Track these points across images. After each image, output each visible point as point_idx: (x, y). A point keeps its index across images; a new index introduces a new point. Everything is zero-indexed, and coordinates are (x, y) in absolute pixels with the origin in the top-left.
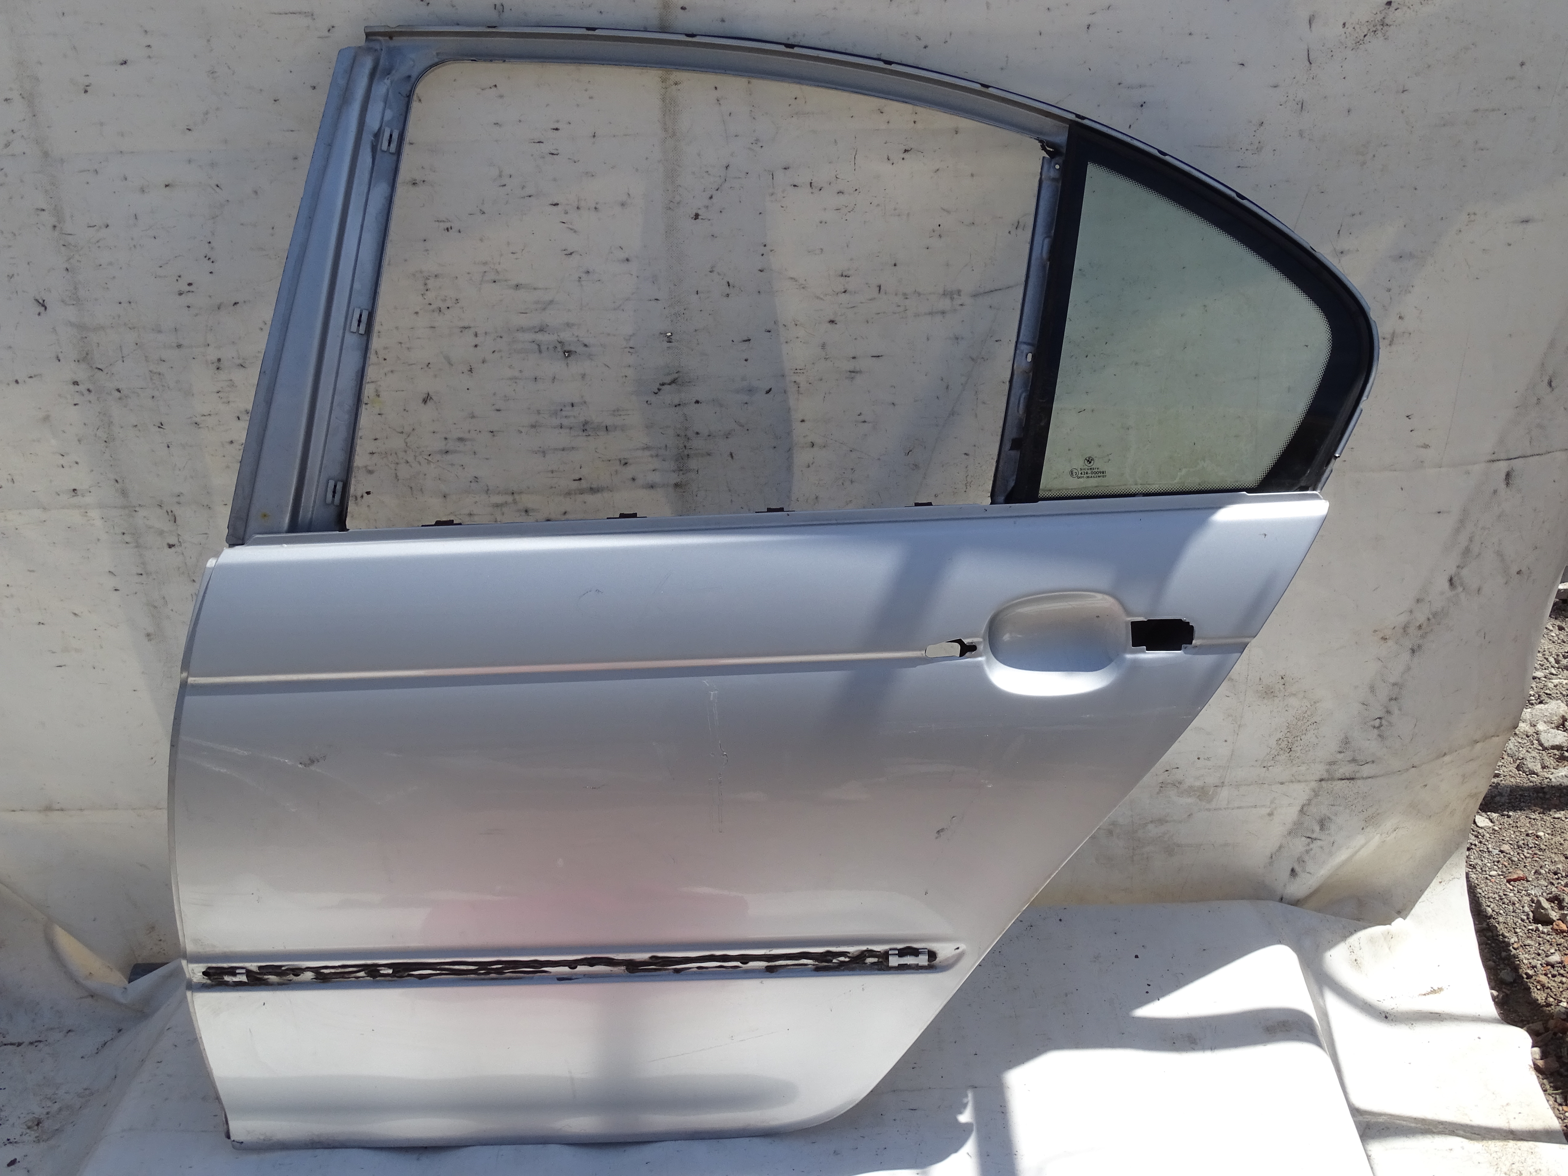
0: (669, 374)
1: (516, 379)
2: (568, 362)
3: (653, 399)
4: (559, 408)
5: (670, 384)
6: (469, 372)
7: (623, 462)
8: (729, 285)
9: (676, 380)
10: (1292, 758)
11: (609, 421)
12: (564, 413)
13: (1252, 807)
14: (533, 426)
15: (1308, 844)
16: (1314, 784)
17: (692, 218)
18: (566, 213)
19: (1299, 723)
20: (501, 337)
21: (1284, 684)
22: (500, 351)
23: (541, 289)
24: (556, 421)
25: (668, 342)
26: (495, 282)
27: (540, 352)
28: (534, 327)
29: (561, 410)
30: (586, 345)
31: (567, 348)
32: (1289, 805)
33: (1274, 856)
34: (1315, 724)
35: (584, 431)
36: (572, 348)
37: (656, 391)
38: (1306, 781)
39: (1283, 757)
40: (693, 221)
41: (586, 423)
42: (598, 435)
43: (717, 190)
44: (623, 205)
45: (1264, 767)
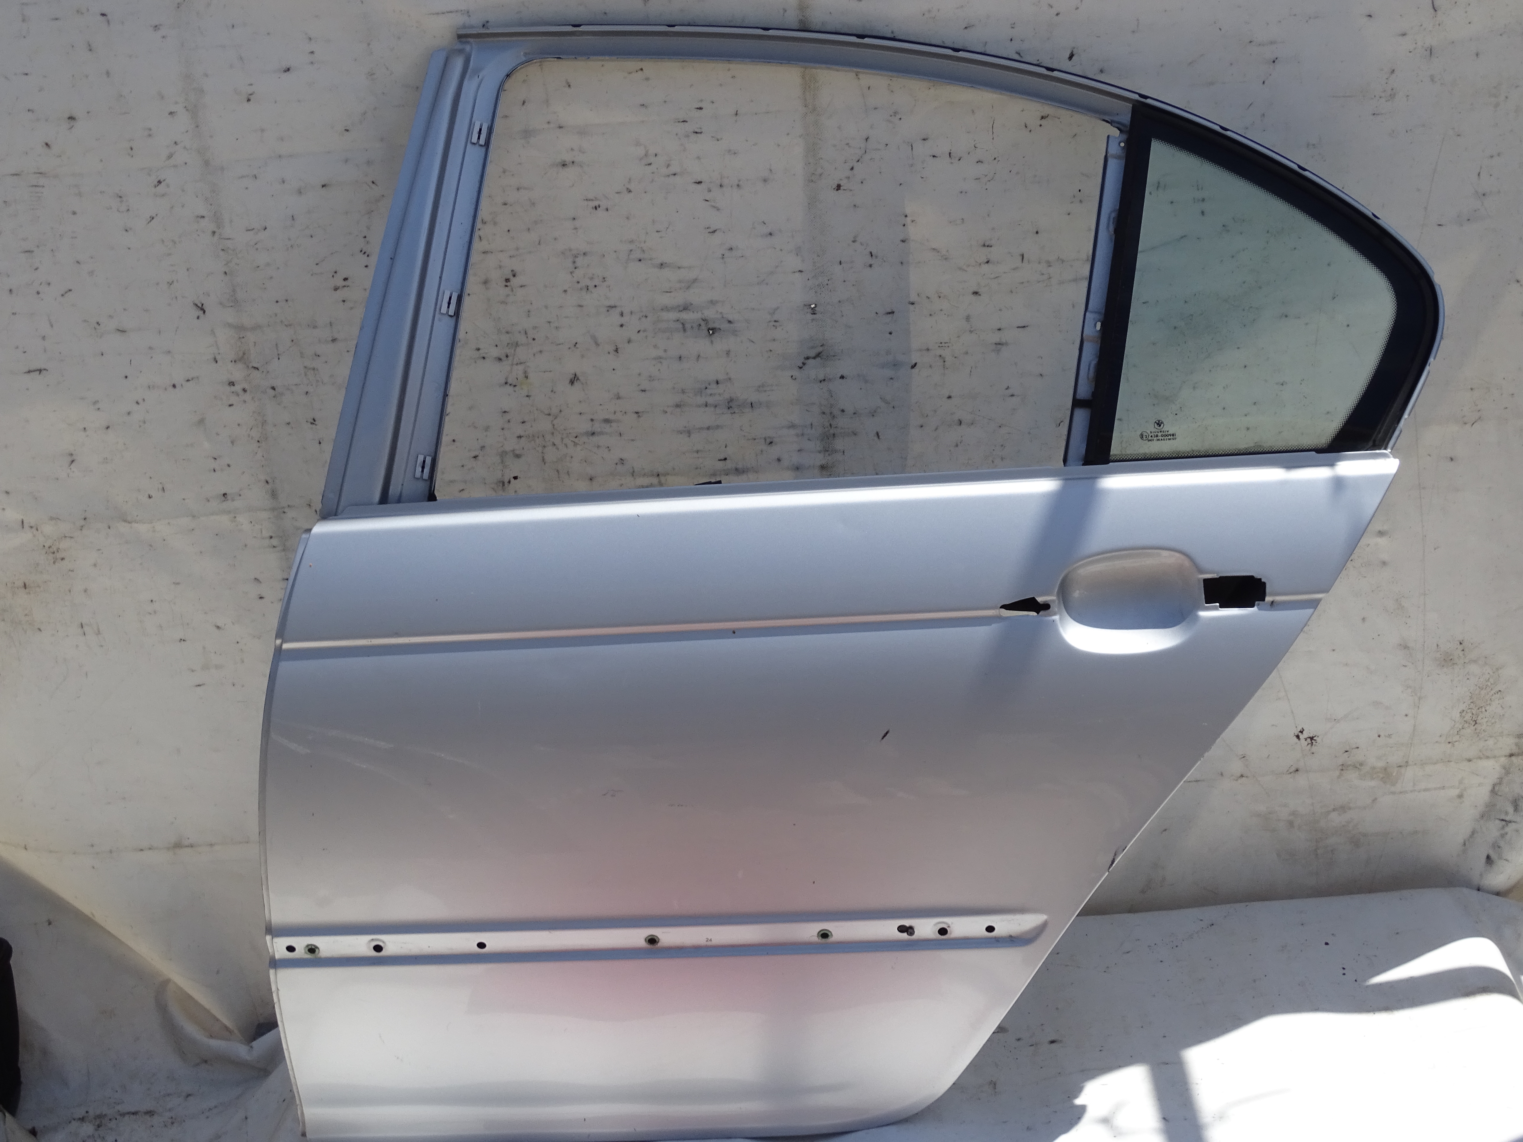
0: (813, 347)
1: (660, 358)
2: (713, 339)
3: (796, 373)
4: (703, 386)
5: (814, 358)
6: (615, 353)
7: (768, 441)
8: (872, 256)
9: (822, 354)
10: (1478, 731)
11: (754, 397)
12: (709, 391)
13: (1440, 788)
14: (678, 406)
15: (1503, 828)
16: (1503, 760)
17: (834, 189)
18: (710, 191)
19: (1483, 692)
20: (646, 317)
21: (1463, 650)
22: (645, 331)
23: (684, 268)
24: (701, 400)
25: (812, 314)
26: (640, 260)
27: (685, 330)
28: (679, 306)
29: (706, 388)
30: (730, 322)
31: (711, 326)
32: (1480, 785)
33: (1467, 844)
34: (1499, 693)
35: (729, 408)
36: (716, 325)
37: (801, 365)
38: (1495, 757)
39: (1469, 731)
40: (835, 191)
41: (731, 400)
42: (743, 412)
43: (858, 161)
44: (765, 181)
45: (1449, 743)
